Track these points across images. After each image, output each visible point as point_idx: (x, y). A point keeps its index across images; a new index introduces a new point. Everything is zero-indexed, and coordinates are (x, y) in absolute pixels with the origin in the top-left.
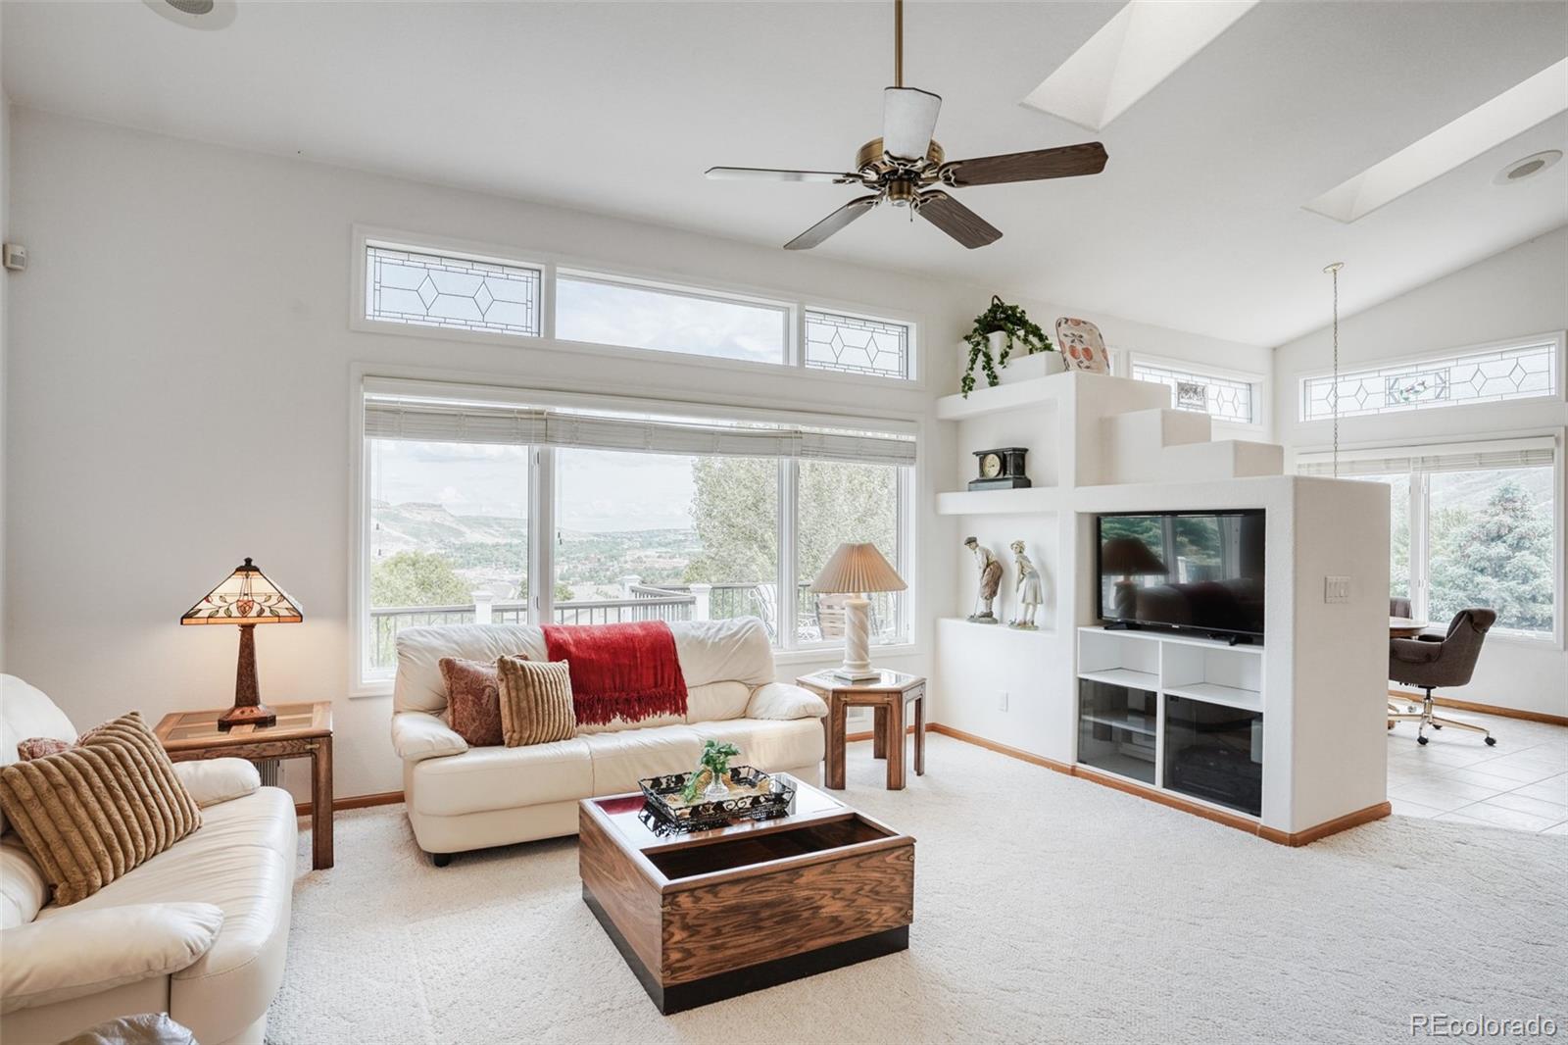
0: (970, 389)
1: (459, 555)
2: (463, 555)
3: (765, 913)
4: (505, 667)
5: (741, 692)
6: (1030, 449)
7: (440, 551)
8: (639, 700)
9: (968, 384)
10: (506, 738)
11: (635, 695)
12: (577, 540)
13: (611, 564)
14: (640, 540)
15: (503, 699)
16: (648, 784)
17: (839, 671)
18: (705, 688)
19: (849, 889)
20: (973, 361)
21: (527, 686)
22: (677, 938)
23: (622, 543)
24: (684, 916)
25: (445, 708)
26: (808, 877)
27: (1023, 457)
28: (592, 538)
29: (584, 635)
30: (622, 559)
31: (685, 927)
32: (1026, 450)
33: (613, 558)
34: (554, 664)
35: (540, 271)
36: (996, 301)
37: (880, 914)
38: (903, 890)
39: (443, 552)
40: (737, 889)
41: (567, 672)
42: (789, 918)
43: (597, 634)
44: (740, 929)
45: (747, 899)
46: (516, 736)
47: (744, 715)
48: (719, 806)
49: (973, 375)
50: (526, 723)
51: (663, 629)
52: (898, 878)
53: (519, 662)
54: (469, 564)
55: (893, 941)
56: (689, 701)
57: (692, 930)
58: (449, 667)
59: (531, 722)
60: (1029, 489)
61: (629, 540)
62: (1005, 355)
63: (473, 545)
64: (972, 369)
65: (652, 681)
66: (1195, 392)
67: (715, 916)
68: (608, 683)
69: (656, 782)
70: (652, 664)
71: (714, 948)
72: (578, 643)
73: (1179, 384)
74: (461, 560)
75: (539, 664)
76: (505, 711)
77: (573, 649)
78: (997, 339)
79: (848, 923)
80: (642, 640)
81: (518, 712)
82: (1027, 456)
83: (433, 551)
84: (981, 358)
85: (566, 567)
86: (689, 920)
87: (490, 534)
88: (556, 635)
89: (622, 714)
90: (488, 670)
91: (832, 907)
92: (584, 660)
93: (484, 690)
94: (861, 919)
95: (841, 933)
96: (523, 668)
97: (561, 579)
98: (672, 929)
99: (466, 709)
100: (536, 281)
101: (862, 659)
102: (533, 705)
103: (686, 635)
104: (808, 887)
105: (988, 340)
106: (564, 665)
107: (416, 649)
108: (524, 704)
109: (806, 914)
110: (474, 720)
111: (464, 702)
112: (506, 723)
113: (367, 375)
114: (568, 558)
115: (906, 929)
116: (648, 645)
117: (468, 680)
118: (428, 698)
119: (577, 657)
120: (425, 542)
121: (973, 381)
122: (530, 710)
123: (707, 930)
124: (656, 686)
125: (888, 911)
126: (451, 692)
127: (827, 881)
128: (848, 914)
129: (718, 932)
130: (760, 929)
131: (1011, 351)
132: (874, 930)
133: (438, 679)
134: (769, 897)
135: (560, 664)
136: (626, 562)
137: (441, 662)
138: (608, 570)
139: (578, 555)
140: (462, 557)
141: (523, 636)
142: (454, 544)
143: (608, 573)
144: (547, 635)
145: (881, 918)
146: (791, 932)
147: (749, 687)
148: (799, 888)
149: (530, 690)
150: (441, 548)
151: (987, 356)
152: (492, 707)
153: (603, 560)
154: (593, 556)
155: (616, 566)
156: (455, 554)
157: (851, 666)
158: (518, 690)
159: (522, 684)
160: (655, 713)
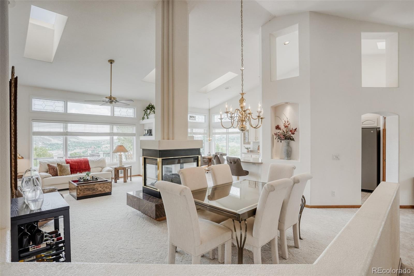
0: (144, 119)
1: (49, 147)
2: (51, 147)
3: (90, 189)
4: (58, 164)
5: (101, 169)
6: (152, 129)
7: (43, 146)
8: (82, 170)
9: (143, 118)
10: (58, 175)
11: (81, 169)
12: (88, 142)
13: (98, 149)
14: (107, 142)
15: (58, 169)
16: (79, 178)
17: (118, 165)
18: (94, 168)
19: (102, 187)
20: (145, 115)
21: (62, 167)
22: (78, 191)
23: (102, 143)
24: (79, 189)
25: (48, 172)
26: (96, 185)
27: (151, 131)
28: (92, 141)
29: (72, 160)
30: (101, 147)
31: (80, 190)
32: (151, 130)
33: (99, 147)
34: (67, 164)
35: (65, 101)
36: (150, 104)
37: (107, 190)
38: (110, 187)
39: (44, 146)
40: (86, 186)
41: (69, 166)
42: (94, 190)
43: (75, 160)
44: (87, 191)
45: (88, 187)
46: (60, 174)
47: (101, 172)
48: (87, 179)
49: (144, 117)
50: (62, 173)
51: (87, 159)
52: (109, 186)
53: (61, 164)
54: (53, 149)
55: (109, 194)
56: (91, 170)
57: (81, 190)
58: (49, 165)
59: (63, 172)
60: (151, 136)
61: (104, 142)
62: (149, 114)
63: (55, 144)
64: (144, 116)
65: (84, 167)
66: (193, 117)
67: (83, 189)
68: (77, 167)
69: (80, 178)
70: (84, 164)
71: (84, 193)
72: (72, 161)
73: (190, 116)
74: (50, 148)
75: (65, 164)
76: (58, 171)
77: (70, 163)
78: (149, 111)
79: (102, 191)
80: (83, 161)
81: (60, 171)
82: (152, 130)
83: (41, 146)
84: (146, 114)
85: (85, 150)
86: (80, 189)
87: (60, 140)
88: (68, 161)
89: (79, 172)
90: (55, 165)
91: (100, 189)
92: (72, 164)
93: (55, 168)
94: (104, 190)
95: (101, 192)
96: (61, 165)
97: (83, 153)
98: (78, 190)
99: (52, 171)
100: (64, 103)
101: (121, 163)
102: (63, 170)
103: (90, 160)
104: (96, 186)
105: (147, 111)
106: (69, 165)
107: (43, 163)
108: (61, 170)
109: (96, 190)
110: (53, 173)
111: (51, 170)
112: (58, 173)
113: (33, 120)
114: (85, 147)
115: (111, 192)
116: (84, 161)
117: (52, 167)
118: (45, 170)
119: (71, 164)
120: (38, 143)
121: (144, 118)
122: (62, 171)
123: (82, 191)
124: (85, 168)
125: (108, 190)
126: (49, 169)
127: (99, 186)
128: (102, 190)
129: (84, 191)
130: (90, 191)
131: (150, 113)
132: (106, 192)
133: (47, 167)
134: (91, 187)
135: (68, 164)
136: (103, 148)
137: (47, 165)
138: (97, 150)
139: (88, 146)
140: (50, 147)
141: (62, 161)
142: (48, 144)
143: (97, 151)
144: (66, 160)
145: (107, 191)
146: (94, 191)
147: (102, 168)
148: (95, 186)
149: (62, 168)
150: (43, 145)
151: (147, 114)
152: (56, 171)
153: (96, 147)
154: (92, 146)
155: (100, 149)
156: (48, 147)
157: (119, 164)
158: (60, 168)
159: (61, 167)
160: (85, 172)
